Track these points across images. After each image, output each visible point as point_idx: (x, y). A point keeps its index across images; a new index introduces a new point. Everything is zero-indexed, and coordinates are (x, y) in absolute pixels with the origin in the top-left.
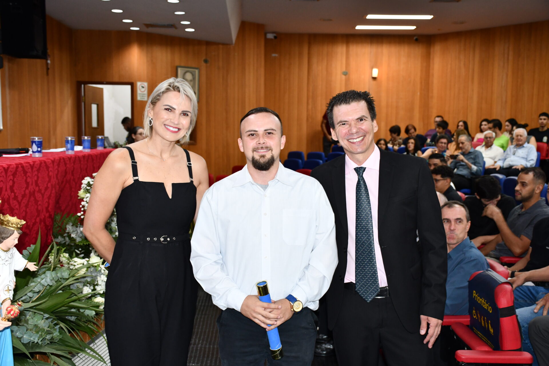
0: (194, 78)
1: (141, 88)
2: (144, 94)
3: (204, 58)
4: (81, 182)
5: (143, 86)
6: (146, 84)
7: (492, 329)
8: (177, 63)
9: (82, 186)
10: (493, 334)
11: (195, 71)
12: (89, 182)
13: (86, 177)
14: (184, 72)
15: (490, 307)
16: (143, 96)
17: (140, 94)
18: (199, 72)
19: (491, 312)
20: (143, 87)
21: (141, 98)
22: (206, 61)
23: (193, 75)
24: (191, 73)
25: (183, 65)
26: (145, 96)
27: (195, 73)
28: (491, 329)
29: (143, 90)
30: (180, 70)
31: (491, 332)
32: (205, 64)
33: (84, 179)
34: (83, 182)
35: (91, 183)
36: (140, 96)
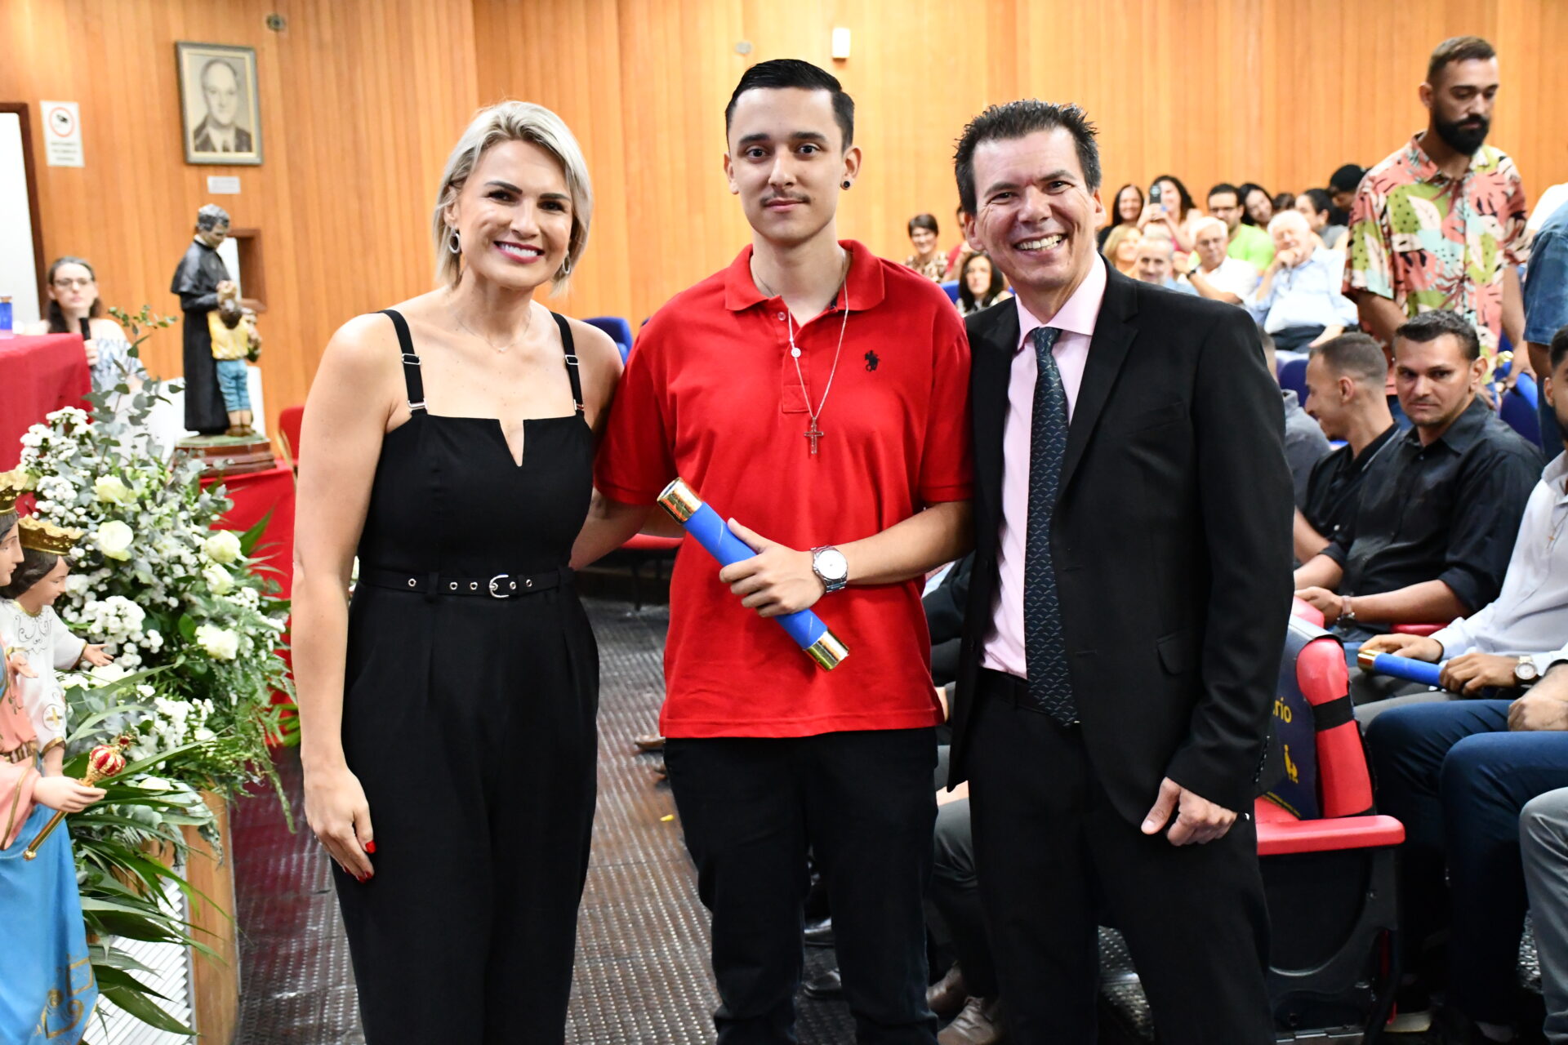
0: (240, 85)
1: (56, 122)
2: (68, 144)
3: (269, 13)
4: (19, 441)
5: (65, 115)
6: (72, 109)
7: (1294, 767)
8: (177, 34)
9: (24, 452)
10: (1297, 781)
11: (243, 59)
12: (45, 440)
13: (34, 424)
14: (205, 61)
15: (1286, 708)
16: (65, 152)
17: (54, 144)
18: (256, 62)
19: (1288, 720)
20: (64, 120)
21: (59, 159)
22: (275, 23)
23: (235, 73)
24: (229, 65)
25: (196, 39)
26: (74, 152)
27: (244, 66)
28: (1291, 767)
29: (64, 128)
30: (189, 54)
31: (1291, 775)
32: (272, 32)
33: (28, 432)
34: (24, 439)
35: (53, 442)
36: (56, 151)
